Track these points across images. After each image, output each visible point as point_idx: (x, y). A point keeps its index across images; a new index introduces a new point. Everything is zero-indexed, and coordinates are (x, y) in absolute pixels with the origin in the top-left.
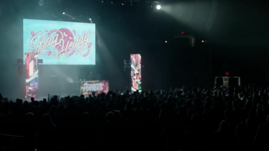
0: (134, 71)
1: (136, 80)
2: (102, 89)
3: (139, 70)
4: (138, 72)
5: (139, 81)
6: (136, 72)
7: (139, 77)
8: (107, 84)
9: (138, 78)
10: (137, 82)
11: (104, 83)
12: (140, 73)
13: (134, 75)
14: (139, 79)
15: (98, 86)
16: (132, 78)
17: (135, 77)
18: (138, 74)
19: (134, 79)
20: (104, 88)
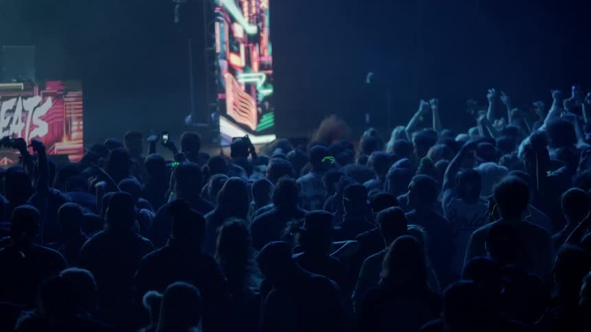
0: (232, 20)
1: (243, 78)
2: (42, 131)
3: (257, 19)
4: (252, 30)
5: (258, 78)
6: (244, 27)
7: (260, 55)
8: (74, 100)
9: (255, 65)
10: (249, 88)
11: (57, 98)
12: (265, 35)
13: (233, 44)
14: (262, 67)
15: (18, 113)
16: (223, 64)
17: (238, 60)
18: (254, 40)
19: (232, 70)
20: (59, 129)
